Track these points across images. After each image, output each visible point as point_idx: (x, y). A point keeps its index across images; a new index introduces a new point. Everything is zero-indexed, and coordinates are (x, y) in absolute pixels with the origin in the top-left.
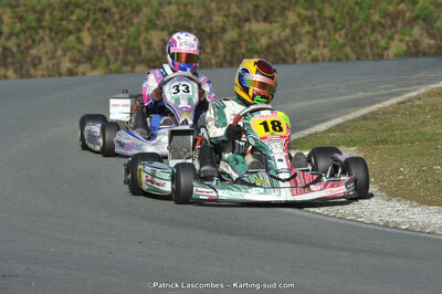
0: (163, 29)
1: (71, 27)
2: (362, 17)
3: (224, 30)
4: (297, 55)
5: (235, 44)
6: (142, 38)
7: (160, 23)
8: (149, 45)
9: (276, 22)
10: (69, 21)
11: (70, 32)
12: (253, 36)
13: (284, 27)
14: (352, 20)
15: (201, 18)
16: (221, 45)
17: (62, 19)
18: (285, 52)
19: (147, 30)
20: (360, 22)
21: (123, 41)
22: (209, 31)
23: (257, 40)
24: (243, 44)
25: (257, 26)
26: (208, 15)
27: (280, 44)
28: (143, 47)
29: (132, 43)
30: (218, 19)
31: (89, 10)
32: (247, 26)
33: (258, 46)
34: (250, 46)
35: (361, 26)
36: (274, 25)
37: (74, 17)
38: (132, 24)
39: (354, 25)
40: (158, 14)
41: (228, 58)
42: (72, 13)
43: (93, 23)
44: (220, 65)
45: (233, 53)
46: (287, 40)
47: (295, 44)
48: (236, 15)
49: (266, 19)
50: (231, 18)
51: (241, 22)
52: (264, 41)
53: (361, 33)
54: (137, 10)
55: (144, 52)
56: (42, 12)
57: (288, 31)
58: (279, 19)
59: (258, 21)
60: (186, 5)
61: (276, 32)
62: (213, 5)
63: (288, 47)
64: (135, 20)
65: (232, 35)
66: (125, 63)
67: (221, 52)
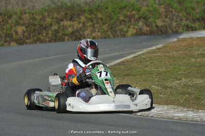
0: (23, 25)
2: (115, 17)
3: (51, 25)
4: (86, 36)
5: (57, 31)
6: (13, 30)
7: (21, 22)
8: (16, 32)
9: (75, 21)
12: (65, 27)
13: (79, 23)
14: (110, 20)
15: (41, 20)
16: (50, 32)
18: (80, 34)
19: (15, 26)
20: (115, 20)
21: (4, 31)
22: (44, 26)
23: (67, 30)
24: (60, 31)
25: (67, 23)
26: (44, 18)
27: (78, 31)
28: (14, 34)
29: (9, 32)
30: (48, 20)
32: (62, 23)
33: (67, 32)
34: (64, 32)
35: (115, 22)
36: (75, 22)
38: (8, 24)
39: (112, 21)
40: (20, 18)
41: (54, 38)
44: (50, 41)
45: (56, 36)
46: (81, 29)
47: (85, 31)
48: (57, 18)
49: (71, 20)
50: (54, 19)
51: (59, 21)
52: (70, 30)
53: (115, 25)
54: (10, 17)
55: (14, 36)
57: (81, 25)
58: (77, 19)
59: (67, 21)
60: (33, 14)
61: (76, 25)
62: (46, 14)
63: (81, 33)
64: (10, 21)
65: (55, 27)
66: (5, 41)
67: (50, 35)
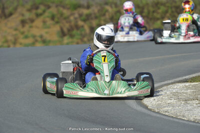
1: (158, 16)
10: (158, 13)
11: (158, 19)
17: (154, 12)
31: (168, 7)
37: (160, 11)
42: (159, 8)
43: (170, 15)
56: (143, 8)
